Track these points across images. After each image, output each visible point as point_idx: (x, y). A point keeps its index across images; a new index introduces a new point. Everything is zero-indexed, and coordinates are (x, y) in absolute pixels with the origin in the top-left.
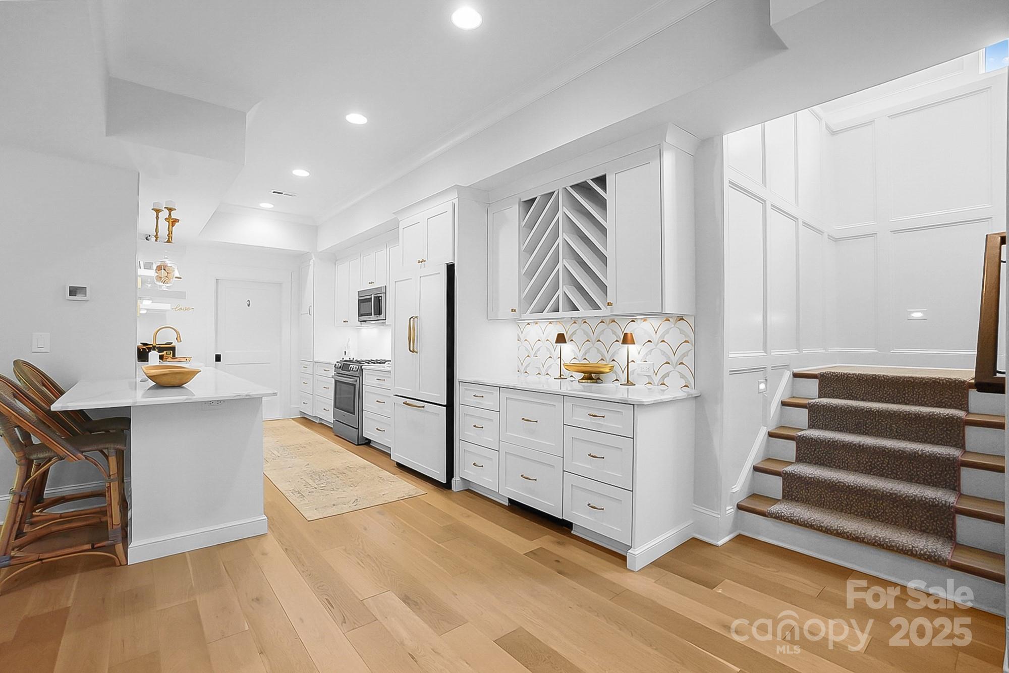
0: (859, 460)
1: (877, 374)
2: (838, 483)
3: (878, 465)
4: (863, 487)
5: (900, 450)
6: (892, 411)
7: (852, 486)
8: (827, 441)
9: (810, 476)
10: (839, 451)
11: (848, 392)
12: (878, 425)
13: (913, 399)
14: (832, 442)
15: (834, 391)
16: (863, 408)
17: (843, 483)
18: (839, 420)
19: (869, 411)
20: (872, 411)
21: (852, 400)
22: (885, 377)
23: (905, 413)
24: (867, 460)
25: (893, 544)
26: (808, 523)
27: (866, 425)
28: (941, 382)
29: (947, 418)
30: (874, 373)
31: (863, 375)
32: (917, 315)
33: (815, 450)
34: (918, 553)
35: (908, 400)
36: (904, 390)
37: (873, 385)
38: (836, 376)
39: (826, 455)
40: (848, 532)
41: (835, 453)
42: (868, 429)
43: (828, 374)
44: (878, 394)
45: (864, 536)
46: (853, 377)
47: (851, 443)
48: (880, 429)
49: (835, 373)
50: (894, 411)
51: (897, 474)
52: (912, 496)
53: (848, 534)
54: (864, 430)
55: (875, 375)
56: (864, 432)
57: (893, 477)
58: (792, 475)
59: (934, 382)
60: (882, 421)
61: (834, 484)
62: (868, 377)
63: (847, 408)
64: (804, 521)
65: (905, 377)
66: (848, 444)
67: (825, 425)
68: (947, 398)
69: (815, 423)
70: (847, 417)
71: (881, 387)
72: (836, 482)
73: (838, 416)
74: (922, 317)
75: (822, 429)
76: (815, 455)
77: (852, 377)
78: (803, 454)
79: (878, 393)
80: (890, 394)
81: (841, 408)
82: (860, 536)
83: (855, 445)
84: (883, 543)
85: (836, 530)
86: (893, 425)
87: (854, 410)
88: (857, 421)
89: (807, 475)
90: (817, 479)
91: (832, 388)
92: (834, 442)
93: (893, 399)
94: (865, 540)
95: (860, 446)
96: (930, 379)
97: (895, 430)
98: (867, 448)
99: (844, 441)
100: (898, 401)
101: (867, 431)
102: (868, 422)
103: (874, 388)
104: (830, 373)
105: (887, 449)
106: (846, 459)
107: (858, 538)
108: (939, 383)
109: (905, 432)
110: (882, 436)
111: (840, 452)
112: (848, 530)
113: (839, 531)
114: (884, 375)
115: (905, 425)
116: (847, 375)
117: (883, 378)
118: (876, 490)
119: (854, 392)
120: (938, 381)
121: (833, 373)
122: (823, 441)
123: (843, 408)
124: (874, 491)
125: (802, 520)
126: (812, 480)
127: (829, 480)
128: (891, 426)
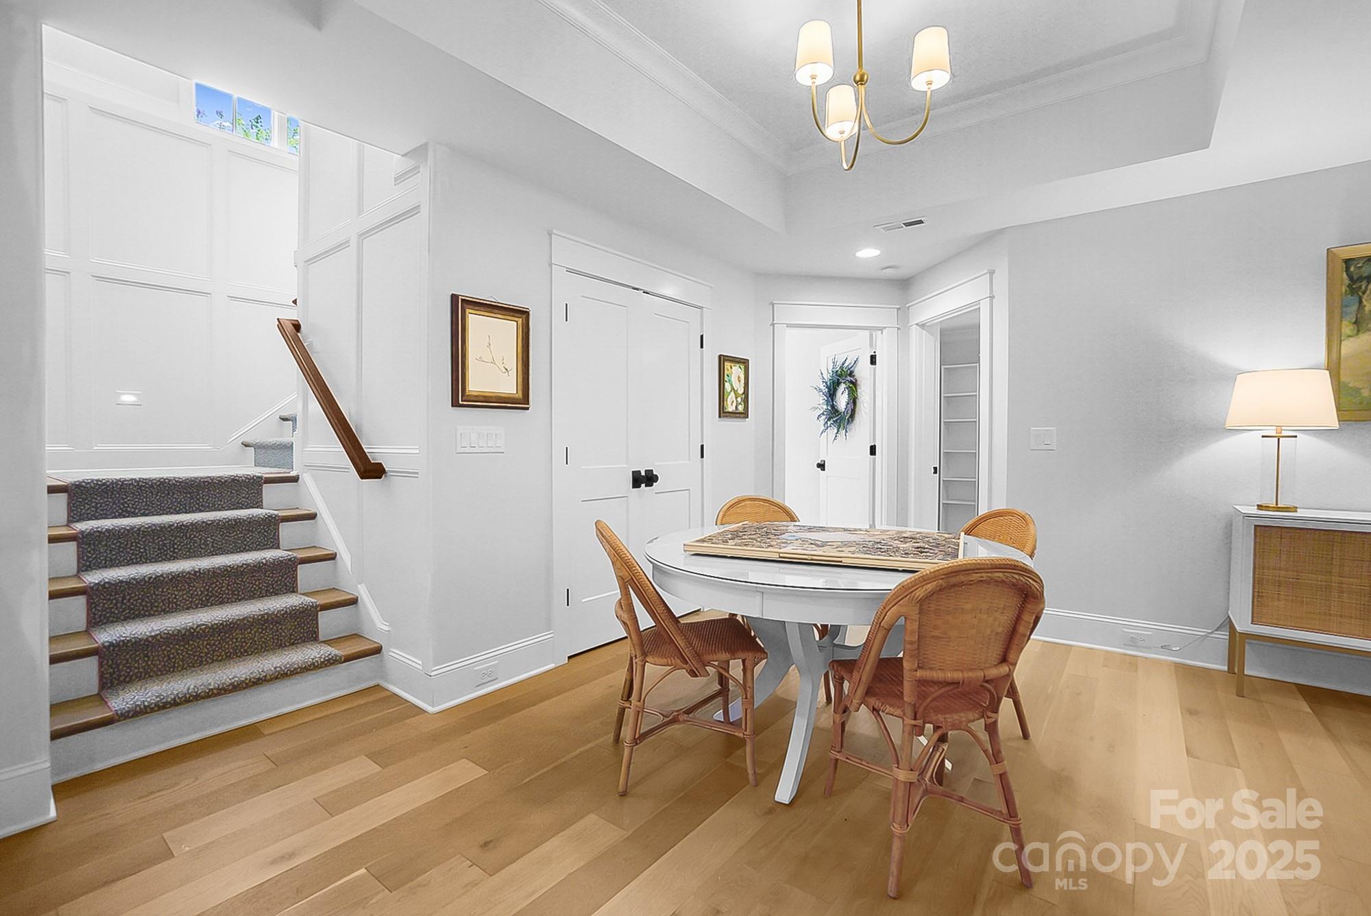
0: (191, 592)
1: (165, 476)
2: (197, 627)
3: (216, 591)
4: (230, 621)
5: (243, 564)
6: (209, 521)
7: (217, 624)
8: (146, 579)
9: (153, 634)
10: (163, 589)
11: (122, 507)
12: (190, 542)
13: (209, 503)
14: (155, 578)
15: (97, 508)
16: (171, 523)
17: (204, 625)
18: (133, 548)
19: (181, 526)
20: (184, 526)
21: (128, 517)
22: (177, 479)
23: (224, 521)
24: (202, 589)
25: (296, 666)
26: (191, 696)
27: (173, 546)
28: (240, 479)
29: (266, 518)
30: (161, 476)
31: (146, 479)
32: (129, 398)
33: (124, 598)
34: (319, 663)
35: (202, 506)
36: (198, 494)
37: (158, 493)
38: (104, 484)
39: (143, 601)
40: (246, 679)
41: (157, 593)
42: (176, 551)
43: (89, 483)
44: (165, 504)
45: (265, 674)
46: (132, 484)
47: (182, 572)
48: (192, 547)
49: (101, 481)
50: (212, 521)
51: (238, 595)
52: (283, 610)
53: (247, 681)
54: (171, 554)
55: (163, 478)
56: (171, 556)
57: (234, 600)
58: (121, 643)
59: (233, 480)
60: (195, 537)
61: (192, 631)
62: (154, 481)
63: (150, 527)
64: (185, 696)
65: (202, 478)
66: (179, 574)
67: (111, 560)
68: (243, 497)
69: (90, 562)
70: (146, 541)
71: (168, 494)
72: (195, 627)
73: (132, 543)
74: (134, 401)
75: (106, 567)
76: (124, 606)
77: (130, 484)
78: (102, 611)
79: (165, 502)
80: (181, 501)
81: (139, 529)
82: (261, 676)
83: (189, 573)
84: (286, 671)
85: (231, 684)
86: (208, 539)
87: (159, 529)
88: (161, 543)
89: (148, 634)
90: (165, 633)
91: (93, 504)
92: (159, 576)
93: (185, 508)
94: (268, 677)
95: (196, 572)
96: (229, 477)
97: (211, 545)
98: (204, 573)
99: (173, 572)
100: (191, 509)
101: (175, 555)
102: (176, 541)
103: (161, 496)
104: (92, 481)
105: (229, 566)
106: (174, 596)
107: (259, 679)
108: (238, 481)
109: (222, 545)
110: (195, 556)
111: (165, 590)
112: (244, 676)
113: (236, 683)
114: (175, 478)
115: (222, 535)
116: (122, 482)
117: (174, 482)
118: (246, 618)
119: (131, 505)
120: (237, 478)
121: (96, 480)
122: (141, 580)
123: (142, 529)
124: (244, 619)
125: (180, 696)
126: (159, 637)
127: (184, 628)
128: (206, 541)
